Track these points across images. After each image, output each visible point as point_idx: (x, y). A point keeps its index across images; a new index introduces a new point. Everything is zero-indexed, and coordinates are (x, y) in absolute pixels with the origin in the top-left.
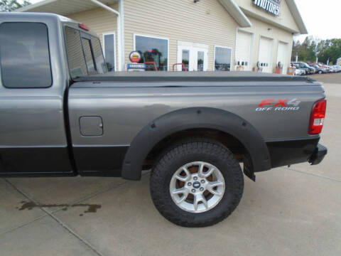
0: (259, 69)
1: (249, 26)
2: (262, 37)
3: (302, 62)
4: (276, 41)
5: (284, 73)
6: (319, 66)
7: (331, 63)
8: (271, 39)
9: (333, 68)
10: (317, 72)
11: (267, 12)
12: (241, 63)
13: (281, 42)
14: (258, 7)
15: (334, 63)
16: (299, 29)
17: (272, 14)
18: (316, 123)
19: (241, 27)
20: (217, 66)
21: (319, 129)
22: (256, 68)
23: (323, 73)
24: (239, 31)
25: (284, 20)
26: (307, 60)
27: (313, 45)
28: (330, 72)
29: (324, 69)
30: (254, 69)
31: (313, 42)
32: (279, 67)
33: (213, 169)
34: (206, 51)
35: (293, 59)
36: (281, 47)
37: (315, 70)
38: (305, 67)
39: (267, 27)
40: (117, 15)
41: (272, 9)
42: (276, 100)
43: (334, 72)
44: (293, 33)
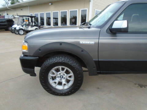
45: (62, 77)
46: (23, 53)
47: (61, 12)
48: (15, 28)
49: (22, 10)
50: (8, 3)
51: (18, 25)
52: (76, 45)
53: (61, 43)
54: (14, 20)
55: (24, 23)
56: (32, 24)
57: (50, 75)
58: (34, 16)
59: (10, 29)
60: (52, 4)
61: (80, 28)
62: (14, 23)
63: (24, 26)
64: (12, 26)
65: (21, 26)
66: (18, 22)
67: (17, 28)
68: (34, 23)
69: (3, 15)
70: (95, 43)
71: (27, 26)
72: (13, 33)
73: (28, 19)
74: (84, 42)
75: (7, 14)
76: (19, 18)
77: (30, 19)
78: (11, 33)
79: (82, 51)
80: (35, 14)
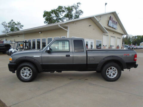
0: (111, 48)
1: (107, 33)
2: (111, 36)
3: (126, 45)
4: (116, 38)
5: (120, 48)
6: (133, 46)
7: (137, 45)
8: (114, 37)
9: (138, 47)
10: (132, 49)
11: (113, 28)
12: (105, 46)
13: (118, 38)
14: (110, 26)
15: (139, 45)
16: (124, 33)
17: (115, 29)
18: (135, 59)
19: (104, 33)
20: (97, 47)
21: (136, 60)
22: (110, 48)
23: (135, 49)
24: (104, 35)
25: (119, 30)
26: (128, 44)
27: (130, 38)
28: (138, 49)
29: (135, 48)
30: (109, 48)
31: (130, 37)
32: (118, 47)
33: (115, 68)
34: (93, 42)
35: (123, 44)
36: (118, 40)
37: (131, 48)
38: (127, 47)
39: (113, 33)
40: (67, 31)
41: (115, 26)
42: (127, 54)
43: (139, 49)
44: (122, 35)
45: (27, 73)
46: (10, 62)
47: (48, 39)
48: (11, 51)
49: (18, 36)
50: (8, 30)
51: (14, 49)
52: (32, 58)
53: (26, 57)
54: (11, 45)
55: (19, 47)
56: (25, 48)
57: (21, 71)
58: (28, 41)
59: (7, 52)
60: (41, 33)
61: (37, 50)
62: (11, 48)
63: (19, 50)
64: (9, 50)
65: (16, 50)
66: (14, 47)
67: (13, 51)
68: (26, 47)
69: (3, 41)
70: (40, 57)
71: (21, 50)
72: (9, 55)
73: (23, 44)
74: (35, 56)
75: (6, 40)
76: (15, 43)
77: (24, 44)
78: (8, 55)
79: (35, 60)
80: (29, 40)
